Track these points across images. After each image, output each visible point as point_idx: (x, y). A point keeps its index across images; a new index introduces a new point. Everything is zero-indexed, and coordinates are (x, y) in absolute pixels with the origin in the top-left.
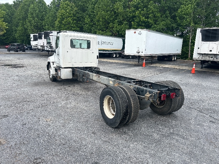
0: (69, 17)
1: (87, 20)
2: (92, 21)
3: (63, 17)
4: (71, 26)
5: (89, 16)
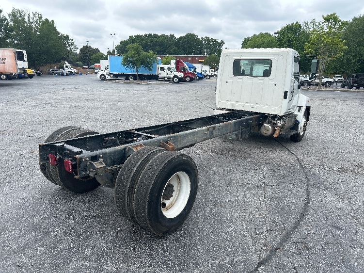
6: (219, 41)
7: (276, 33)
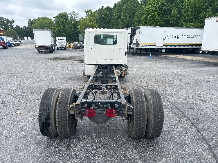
0: (155, 11)
1: (174, 12)
2: (179, 12)
3: (149, 12)
4: (156, 21)
5: (177, 7)
6: (11, 20)
7: (53, 18)
